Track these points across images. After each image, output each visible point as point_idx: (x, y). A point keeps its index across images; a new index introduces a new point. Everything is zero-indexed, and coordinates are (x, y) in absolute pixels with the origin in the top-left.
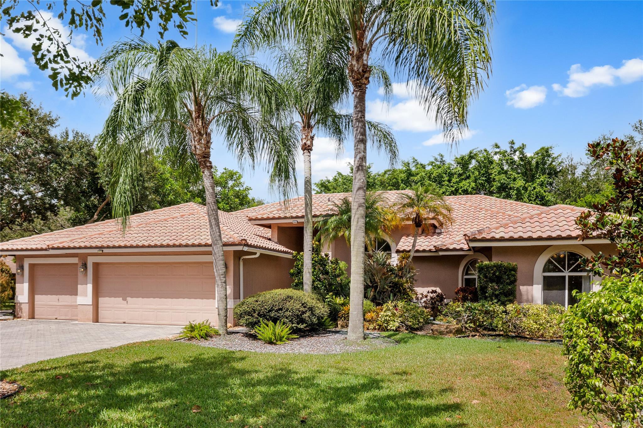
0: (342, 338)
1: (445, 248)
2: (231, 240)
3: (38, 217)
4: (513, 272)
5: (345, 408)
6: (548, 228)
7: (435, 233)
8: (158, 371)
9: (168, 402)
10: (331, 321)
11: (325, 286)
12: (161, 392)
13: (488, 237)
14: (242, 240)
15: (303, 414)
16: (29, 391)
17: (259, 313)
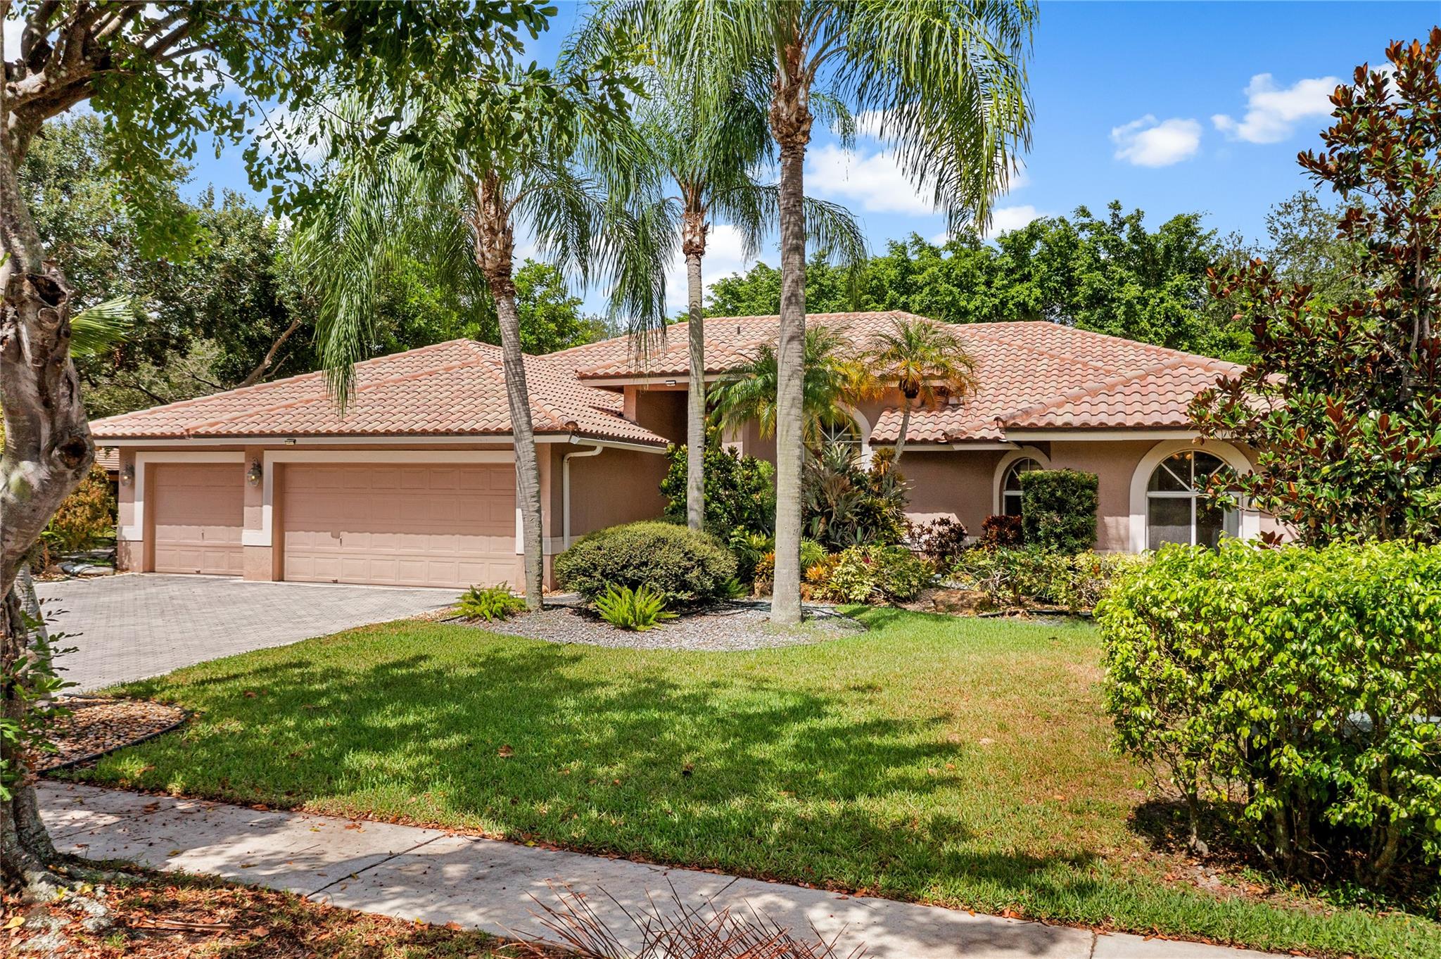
0: (760, 619)
1: (964, 437)
2: (547, 421)
3: (147, 361)
4: (1088, 492)
5: (761, 751)
6: (1155, 406)
7: (947, 404)
8: (427, 682)
9: (455, 739)
10: (740, 583)
11: (730, 513)
12: (439, 720)
13: (1042, 423)
14: (568, 423)
15: (687, 760)
16: (207, 718)
17: (604, 571)
